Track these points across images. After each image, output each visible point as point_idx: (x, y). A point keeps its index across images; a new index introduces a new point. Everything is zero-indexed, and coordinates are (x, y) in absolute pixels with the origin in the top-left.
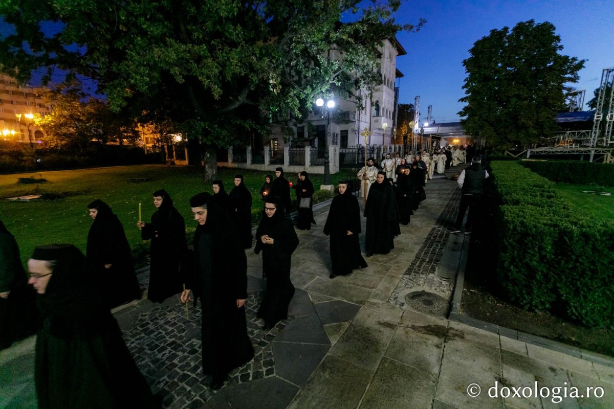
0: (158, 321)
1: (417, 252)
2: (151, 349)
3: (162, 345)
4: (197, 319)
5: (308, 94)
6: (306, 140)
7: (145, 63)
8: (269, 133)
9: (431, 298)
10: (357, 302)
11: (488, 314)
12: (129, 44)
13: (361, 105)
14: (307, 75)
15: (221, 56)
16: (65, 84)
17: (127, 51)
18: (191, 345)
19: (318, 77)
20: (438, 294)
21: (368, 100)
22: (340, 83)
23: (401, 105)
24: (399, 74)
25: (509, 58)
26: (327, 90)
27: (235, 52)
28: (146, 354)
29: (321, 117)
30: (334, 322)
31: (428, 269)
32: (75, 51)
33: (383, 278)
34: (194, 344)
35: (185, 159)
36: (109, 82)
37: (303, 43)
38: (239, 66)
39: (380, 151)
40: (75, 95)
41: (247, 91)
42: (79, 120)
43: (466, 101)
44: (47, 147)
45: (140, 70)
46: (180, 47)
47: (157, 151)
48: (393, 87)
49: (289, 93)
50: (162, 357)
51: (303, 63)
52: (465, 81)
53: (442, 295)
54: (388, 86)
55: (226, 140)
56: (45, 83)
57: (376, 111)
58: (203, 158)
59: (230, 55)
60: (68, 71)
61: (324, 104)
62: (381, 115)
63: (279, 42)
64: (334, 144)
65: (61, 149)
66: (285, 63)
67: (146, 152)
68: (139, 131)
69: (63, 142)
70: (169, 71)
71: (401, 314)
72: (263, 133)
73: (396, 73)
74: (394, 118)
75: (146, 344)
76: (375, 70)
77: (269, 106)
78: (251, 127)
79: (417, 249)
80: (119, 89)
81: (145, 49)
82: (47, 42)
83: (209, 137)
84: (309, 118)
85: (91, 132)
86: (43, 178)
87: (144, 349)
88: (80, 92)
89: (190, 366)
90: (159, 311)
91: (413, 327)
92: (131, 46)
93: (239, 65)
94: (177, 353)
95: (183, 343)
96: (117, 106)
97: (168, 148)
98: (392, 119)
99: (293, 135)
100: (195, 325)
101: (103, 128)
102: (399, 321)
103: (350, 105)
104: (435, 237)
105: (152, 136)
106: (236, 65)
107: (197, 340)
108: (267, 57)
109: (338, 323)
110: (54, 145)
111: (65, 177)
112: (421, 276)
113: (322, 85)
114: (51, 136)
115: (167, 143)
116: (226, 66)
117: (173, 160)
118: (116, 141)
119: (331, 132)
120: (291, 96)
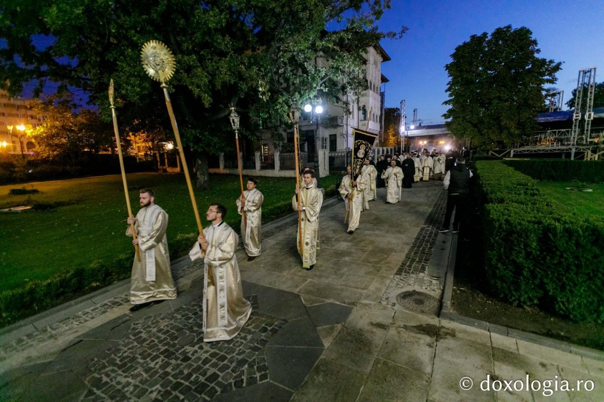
0: (150, 329)
1: (407, 252)
2: (144, 358)
3: (155, 354)
4: (190, 325)
5: (296, 100)
7: (136, 73)
8: (259, 139)
9: (421, 298)
10: (349, 304)
11: (478, 312)
12: (120, 56)
13: (348, 110)
14: (295, 82)
15: (210, 65)
16: (57, 96)
17: (118, 62)
18: (184, 353)
19: (305, 84)
20: (429, 293)
21: (356, 105)
22: (327, 89)
23: (388, 109)
24: (384, 80)
25: (490, 62)
26: (315, 96)
27: (224, 61)
28: (139, 363)
29: (309, 122)
30: (327, 325)
31: (418, 269)
32: (65, 63)
33: (374, 278)
34: (187, 351)
35: (177, 167)
36: (100, 93)
37: (290, 51)
40: (67, 106)
41: (237, 99)
42: (71, 131)
43: (449, 104)
44: (39, 158)
45: (130, 81)
47: (149, 159)
48: (379, 92)
49: (278, 99)
50: (155, 365)
51: (291, 71)
52: (448, 84)
53: (432, 294)
54: (374, 91)
55: (217, 147)
56: (37, 95)
57: (363, 115)
58: (195, 165)
59: (219, 64)
60: (59, 83)
61: (312, 110)
62: (369, 119)
63: (267, 51)
64: (323, 148)
65: (53, 159)
66: (273, 71)
67: (138, 161)
68: (131, 140)
69: (55, 153)
71: (393, 314)
72: (254, 139)
73: (382, 78)
74: (381, 122)
75: (139, 352)
76: (361, 76)
77: (259, 112)
78: (242, 134)
79: (407, 249)
81: (135, 60)
82: (38, 55)
83: (200, 145)
85: (83, 142)
86: (34, 188)
87: (137, 358)
88: (71, 103)
89: (183, 374)
90: (152, 319)
91: (405, 327)
92: (122, 57)
93: (229, 73)
94: (170, 361)
95: (175, 350)
96: (108, 117)
97: (159, 155)
98: (378, 122)
99: (283, 140)
100: (188, 332)
101: (94, 138)
102: (391, 321)
103: (338, 110)
104: (424, 237)
105: (144, 144)
106: (226, 74)
107: (190, 348)
108: (255, 65)
109: (330, 326)
110: (45, 155)
111: (58, 187)
112: (412, 275)
113: (309, 92)
114: (43, 147)
115: (159, 151)
116: (215, 75)
117: (164, 167)
118: (108, 151)
119: (320, 137)
120: (279, 103)
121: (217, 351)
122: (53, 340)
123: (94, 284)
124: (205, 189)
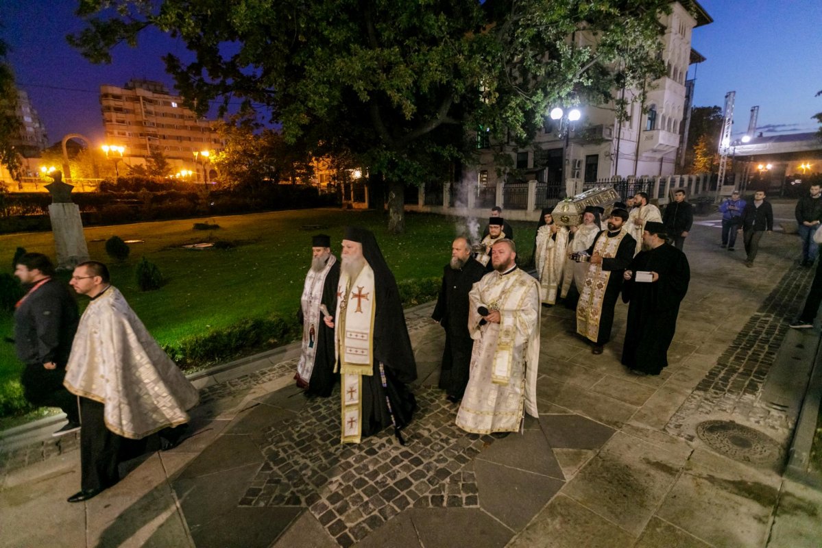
0: (330, 406)
1: (720, 354)
2: (323, 439)
3: (335, 437)
5: (538, 102)
6: (530, 172)
7: (325, 79)
8: (476, 163)
9: (745, 436)
10: (608, 422)
12: (308, 58)
13: (624, 114)
14: (538, 74)
15: (416, 59)
16: (240, 115)
17: (306, 67)
18: (369, 443)
19: (554, 75)
20: (762, 430)
21: (637, 105)
22: (591, 81)
23: (698, 109)
24: (696, 58)
26: (569, 94)
27: (436, 51)
28: (317, 444)
29: (556, 136)
30: (570, 448)
31: (743, 385)
32: (251, 73)
33: (655, 390)
34: (372, 442)
35: (364, 201)
36: (285, 108)
37: (535, 26)
38: (439, 71)
39: (653, 185)
40: (249, 126)
41: (448, 106)
42: (252, 156)
44: (221, 189)
45: (318, 89)
46: (367, 54)
47: (333, 192)
48: (684, 80)
49: (509, 103)
50: (335, 451)
51: (532, 57)
53: (769, 432)
54: (674, 79)
55: (417, 175)
56: (221, 115)
57: (650, 121)
58: (387, 199)
59: (428, 57)
60: (243, 99)
61: (563, 116)
62: (659, 127)
63: (497, 30)
64: (574, 177)
65: (234, 190)
67: (320, 193)
68: (313, 167)
69: (236, 183)
70: (352, 86)
71: (689, 454)
72: (468, 162)
73: (691, 55)
74: (682, 132)
75: (317, 431)
76: (653, 55)
77: (478, 123)
78: (451, 156)
79: (720, 350)
80: (295, 115)
81: (326, 61)
82: (225, 67)
83: (396, 171)
84: (537, 139)
85: (263, 170)
86: (216, 223)
87: (315, 438)
88: (254, 122)
89: (368, 470)
91: (711, 479)
92: (310, 59)
93: (440, 69)
94: (353, 450)
96: (292, 137)
97: (345, 187)
98: (678, 132)
99: (511, 164)
101: (276, 164)
102: (683, 464)
103: (607, 113)
104: (757, 333)
105: (327, 172)
106: (436, 70)
108: (479, 53)
109: (576, 450)
110: (227, 185)
111: (237, 223)
112: (728, 395)
113: (561, 87)
114: (224, 176)
115: (345, 180)
116: (422, 71)
117: (350, 202)
118: (288, 180)
119: (571, 159)
120: (511, 108)
121: (410, 451)
122: (231, 397)
123: (272, 341)
124: (398, 232)
